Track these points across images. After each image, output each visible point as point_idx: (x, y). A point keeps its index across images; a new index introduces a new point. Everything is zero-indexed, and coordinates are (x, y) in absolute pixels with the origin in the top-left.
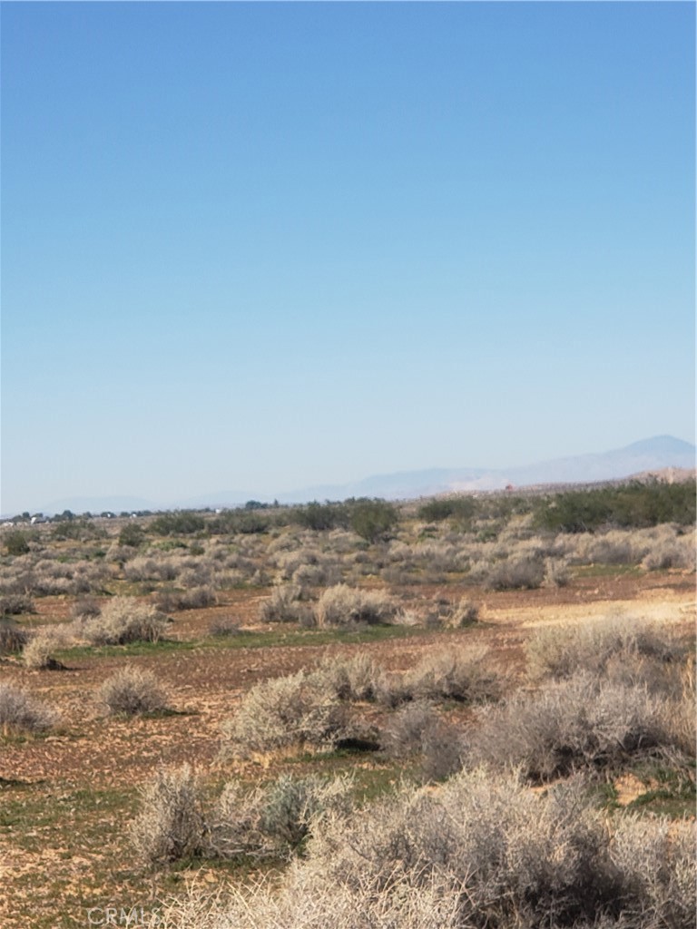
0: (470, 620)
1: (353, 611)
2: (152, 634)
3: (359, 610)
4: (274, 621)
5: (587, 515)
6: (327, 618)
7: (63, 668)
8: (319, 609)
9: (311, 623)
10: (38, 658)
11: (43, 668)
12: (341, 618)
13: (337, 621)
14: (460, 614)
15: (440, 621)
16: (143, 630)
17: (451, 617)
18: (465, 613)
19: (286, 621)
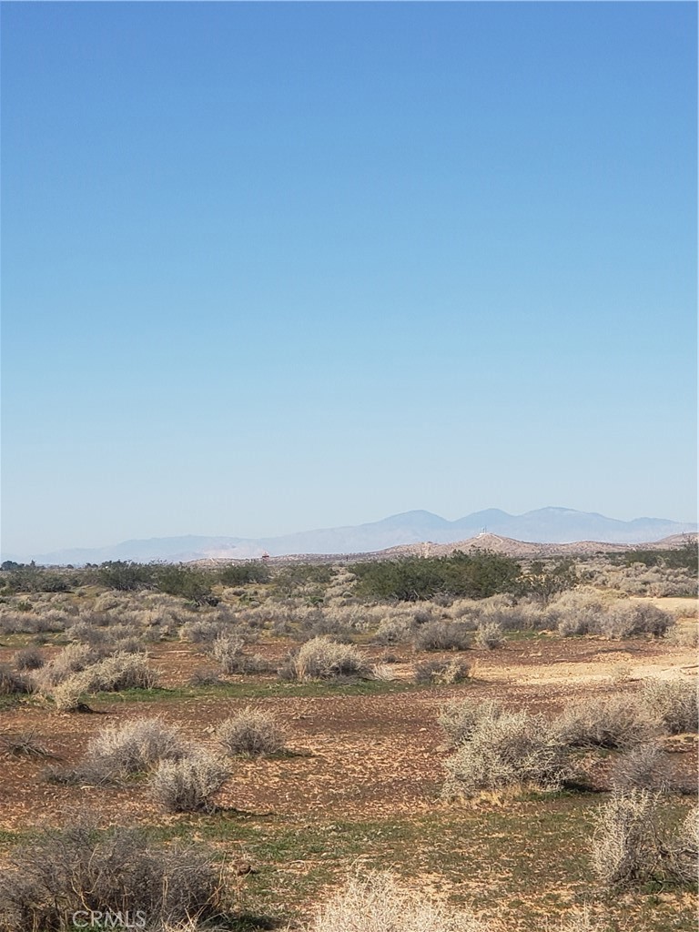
0: (461, 678)
1: (334, 664)
2: (146, 682)
3: (339, 663)
4: (238, 674)
5: (420, 584)
6: (307, 672)
7: (91, 712)
8: (299, 663)
9: (291, 676)
10: (68, 700)
11: (72, 711)
12: (322, 672)
13: (318, 675)
14: (452, 671)
15: (432, 677)
16: (137, 677)
17: (444, 672)
18: (458, 669)
19: (249, 674)
